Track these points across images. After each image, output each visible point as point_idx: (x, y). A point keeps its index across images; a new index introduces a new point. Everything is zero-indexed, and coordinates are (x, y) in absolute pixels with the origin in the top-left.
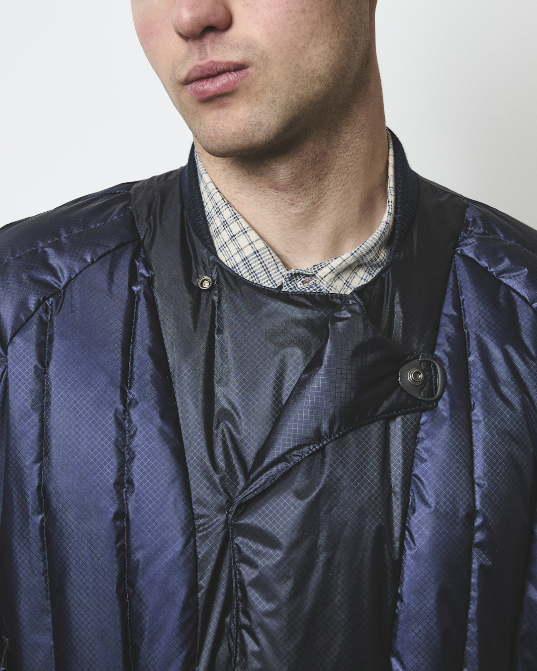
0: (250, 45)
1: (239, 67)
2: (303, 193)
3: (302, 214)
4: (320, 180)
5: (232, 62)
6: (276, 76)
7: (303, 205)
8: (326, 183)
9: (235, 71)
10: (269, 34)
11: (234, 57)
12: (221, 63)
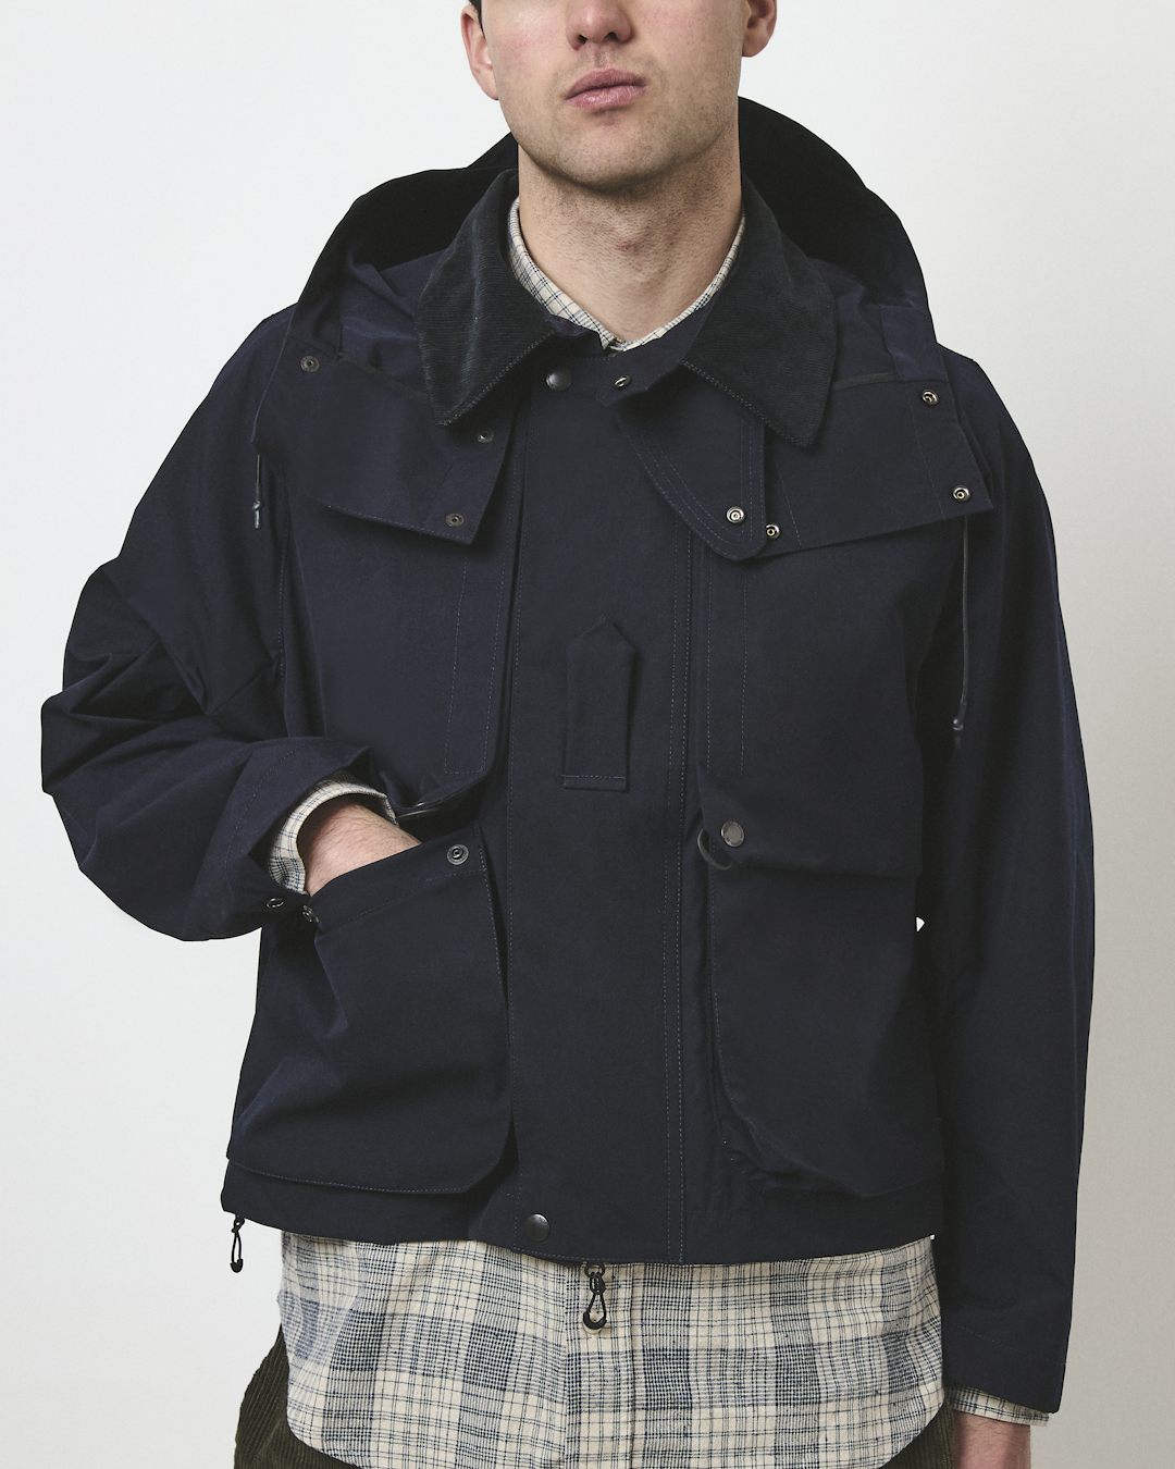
0: (651, 62)
1: (638, 83)
2: (653, 256)
3: (648, 283)
4: (671, 244)
5: (632, 74)
6: (671, 100)
7: (650, 270)
8: (677, 250)
9: (633, 84)
10: (670, 55)
11: (637, 70)
12: (621, 73)
